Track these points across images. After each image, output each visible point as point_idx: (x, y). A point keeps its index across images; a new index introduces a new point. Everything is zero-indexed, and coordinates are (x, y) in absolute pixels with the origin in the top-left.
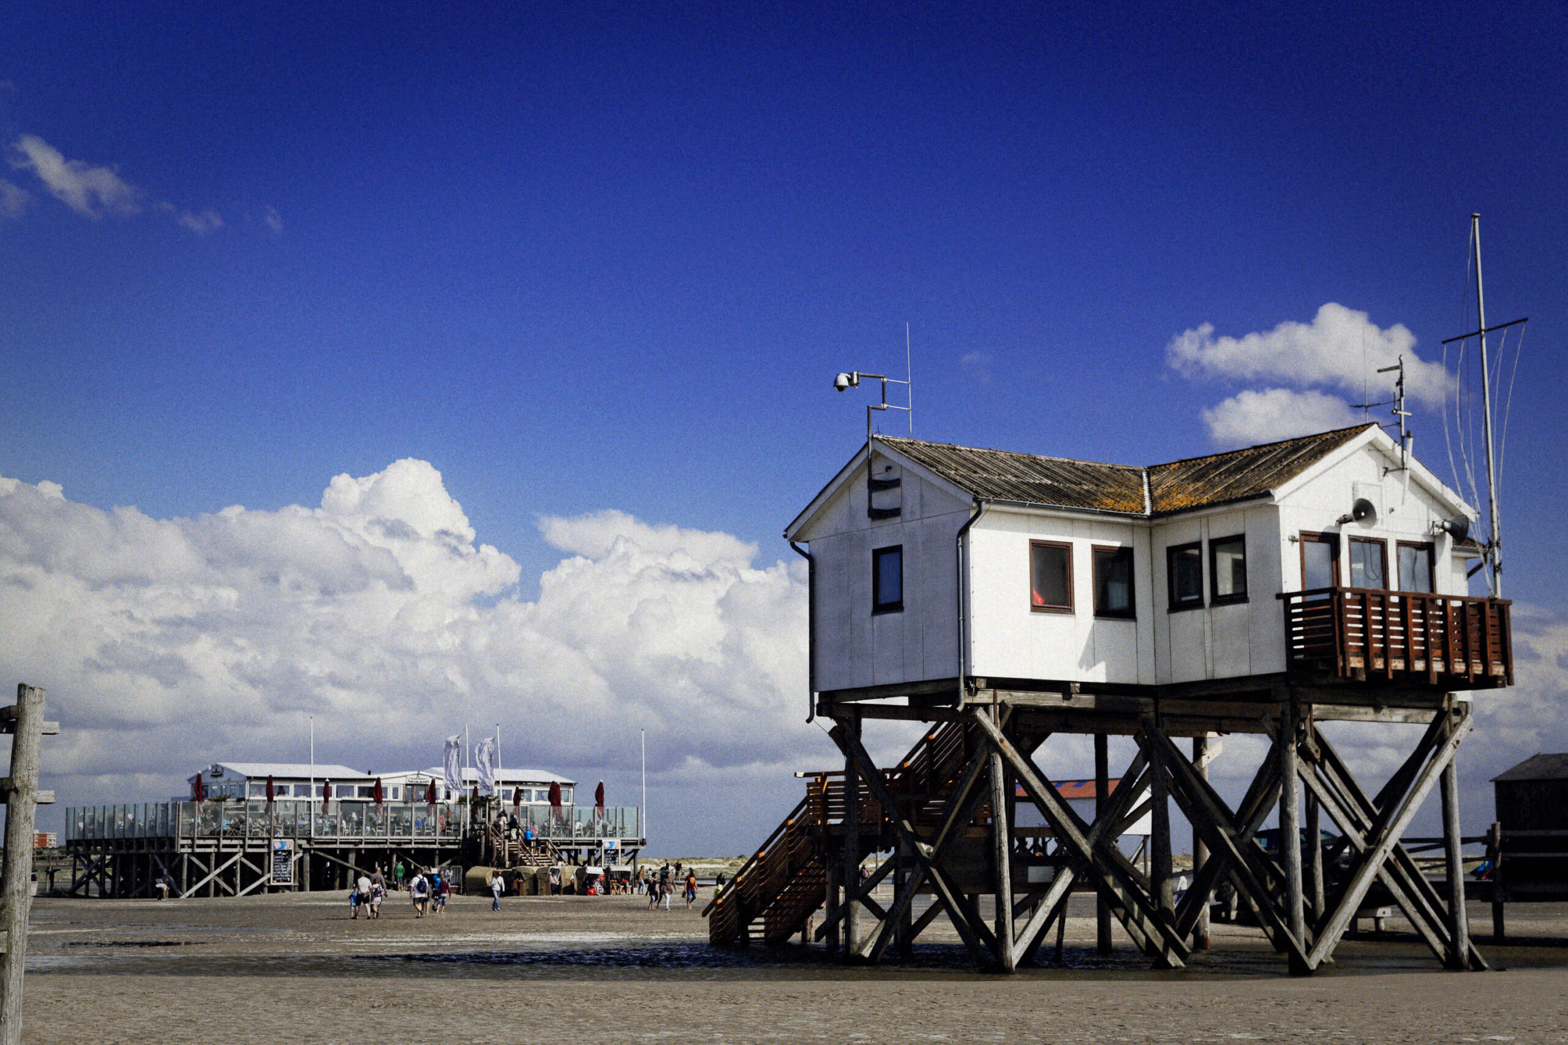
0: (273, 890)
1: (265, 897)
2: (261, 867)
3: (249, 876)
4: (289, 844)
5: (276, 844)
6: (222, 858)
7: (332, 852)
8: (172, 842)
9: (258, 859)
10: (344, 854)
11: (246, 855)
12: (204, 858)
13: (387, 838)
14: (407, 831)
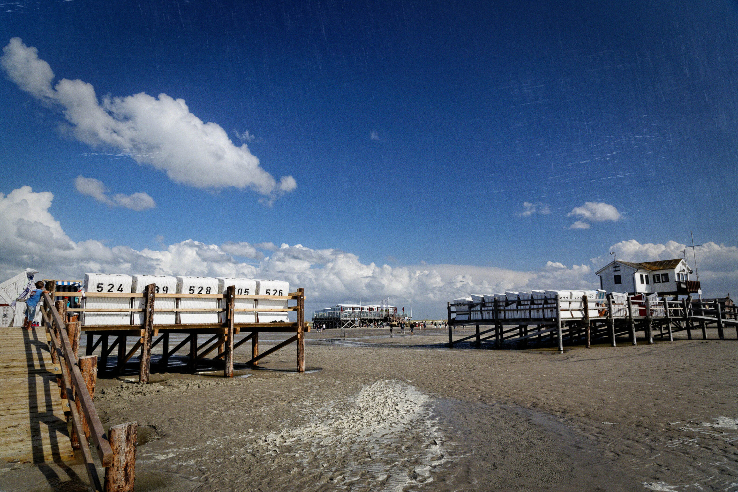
0: (355, 327)
1: (354, 329)
2: (353, 323)
3: (352, 325)
4: (357, 319)
5: (356, 319)
6: (347, 321)
7: (364, 320)
8: (340, 319)
9: (353, 321)
10: (366, 320)
11: (351, 321)
12: (345, 321)
13: (373, 318)
14: (375, 316)
